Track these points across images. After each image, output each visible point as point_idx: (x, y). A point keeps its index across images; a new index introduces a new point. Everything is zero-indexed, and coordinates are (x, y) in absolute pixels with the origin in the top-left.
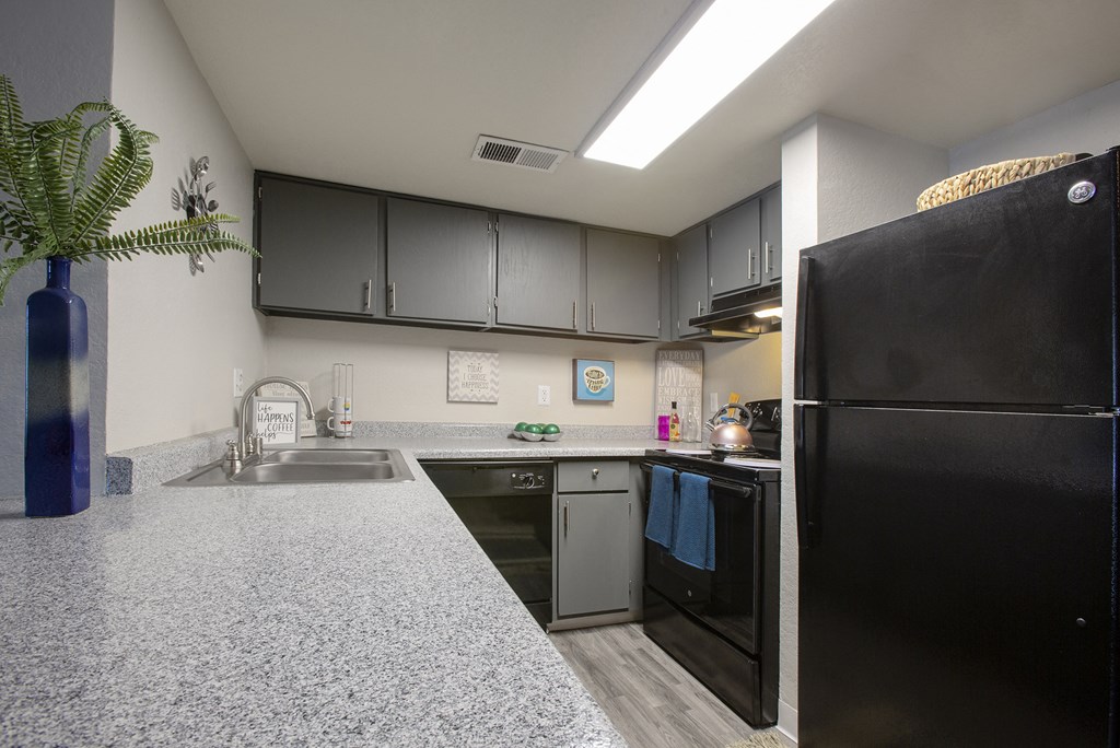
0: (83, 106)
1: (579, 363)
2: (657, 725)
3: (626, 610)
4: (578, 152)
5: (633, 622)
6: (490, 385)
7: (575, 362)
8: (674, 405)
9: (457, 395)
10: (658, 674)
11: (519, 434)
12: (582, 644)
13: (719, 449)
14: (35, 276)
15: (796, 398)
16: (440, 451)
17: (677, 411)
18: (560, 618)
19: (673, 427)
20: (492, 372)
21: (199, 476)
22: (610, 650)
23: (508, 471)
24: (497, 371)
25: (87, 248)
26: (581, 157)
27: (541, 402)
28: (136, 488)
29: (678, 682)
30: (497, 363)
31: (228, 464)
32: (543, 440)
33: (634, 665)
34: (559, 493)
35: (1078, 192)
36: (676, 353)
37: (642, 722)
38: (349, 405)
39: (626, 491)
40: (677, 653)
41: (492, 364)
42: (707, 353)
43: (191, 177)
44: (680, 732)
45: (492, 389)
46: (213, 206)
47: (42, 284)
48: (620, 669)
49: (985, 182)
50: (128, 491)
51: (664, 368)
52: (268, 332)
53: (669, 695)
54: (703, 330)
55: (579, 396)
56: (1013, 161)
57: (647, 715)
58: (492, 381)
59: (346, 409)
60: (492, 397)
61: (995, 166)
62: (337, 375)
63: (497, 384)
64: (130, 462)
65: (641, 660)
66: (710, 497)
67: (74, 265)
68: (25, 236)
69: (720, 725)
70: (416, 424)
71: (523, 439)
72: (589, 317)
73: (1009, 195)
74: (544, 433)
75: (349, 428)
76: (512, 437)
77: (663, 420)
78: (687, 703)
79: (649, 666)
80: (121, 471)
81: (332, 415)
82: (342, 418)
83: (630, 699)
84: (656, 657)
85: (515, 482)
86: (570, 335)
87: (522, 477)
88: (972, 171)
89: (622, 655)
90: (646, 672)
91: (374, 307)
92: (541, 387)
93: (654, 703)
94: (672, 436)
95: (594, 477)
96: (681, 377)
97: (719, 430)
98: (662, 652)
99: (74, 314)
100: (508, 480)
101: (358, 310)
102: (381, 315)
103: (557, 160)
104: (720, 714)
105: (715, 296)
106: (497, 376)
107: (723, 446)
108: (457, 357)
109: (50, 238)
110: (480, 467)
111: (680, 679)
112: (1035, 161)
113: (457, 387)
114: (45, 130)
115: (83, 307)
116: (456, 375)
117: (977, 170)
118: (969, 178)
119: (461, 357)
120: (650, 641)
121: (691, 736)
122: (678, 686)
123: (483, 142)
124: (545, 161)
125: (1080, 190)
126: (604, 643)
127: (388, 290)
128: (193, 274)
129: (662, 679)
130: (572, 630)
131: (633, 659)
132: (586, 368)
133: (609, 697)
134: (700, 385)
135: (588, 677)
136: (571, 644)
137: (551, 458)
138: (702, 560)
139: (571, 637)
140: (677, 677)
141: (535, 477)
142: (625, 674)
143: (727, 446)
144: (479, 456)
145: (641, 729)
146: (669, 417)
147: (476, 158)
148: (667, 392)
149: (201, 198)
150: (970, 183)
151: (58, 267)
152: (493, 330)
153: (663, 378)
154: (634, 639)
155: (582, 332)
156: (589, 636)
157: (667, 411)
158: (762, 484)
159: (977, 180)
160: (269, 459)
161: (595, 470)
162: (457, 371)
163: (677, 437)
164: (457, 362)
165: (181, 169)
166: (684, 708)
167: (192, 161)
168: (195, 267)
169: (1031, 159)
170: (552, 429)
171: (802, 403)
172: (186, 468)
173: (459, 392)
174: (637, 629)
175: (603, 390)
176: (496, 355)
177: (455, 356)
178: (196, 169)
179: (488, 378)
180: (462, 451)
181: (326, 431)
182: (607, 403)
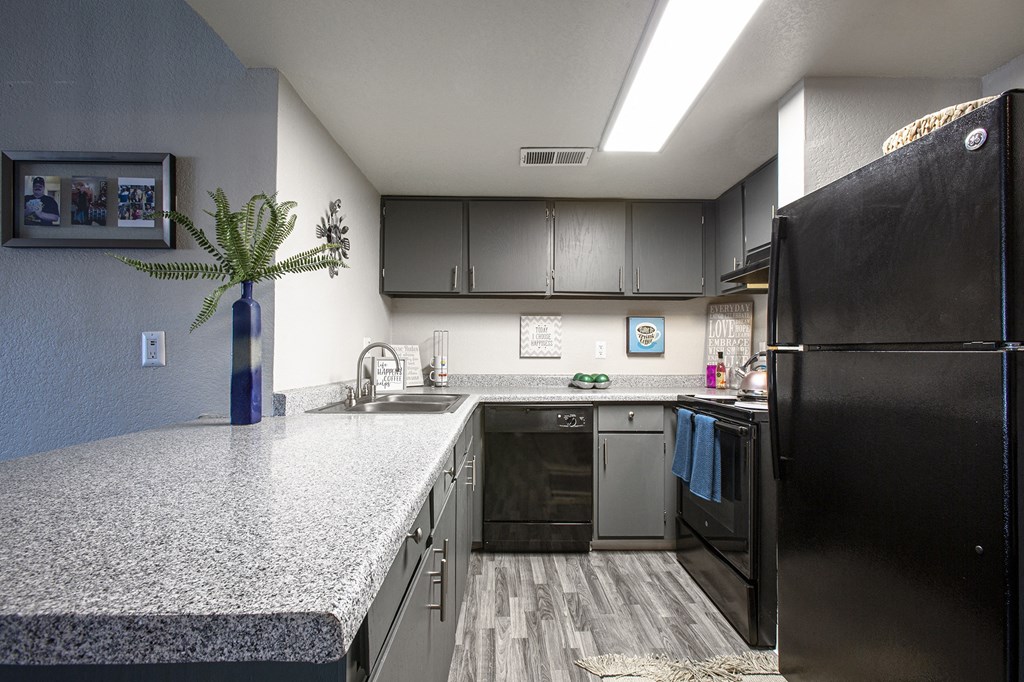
0: (254, 198)
1: (632, 321)
2: (660, 630)
3: (662, 538)
4: (599, 147)
5: (670, 551)
6: (554, 343)
7: (628, 320)
8: (721, 355)
9: (527, 352)
10: (676, 593)
11: (575, 384)
12: (618, 562)
13: (748, 394)
14: (236, 292)
15: (769, 345)
16: (501, 396)
17: (725, 360)
18: (600, 538)
19: (719, 375)
20: (556, 332)
21: (330, 408)
22: (641, 569)
23: (555, 412)
24: (559, 331)
25: (260, 274)
26: (602, 151)
27: (598, 355)
28: (288, 412)
29: (693, 602)
30: (560, 324)
31: (348, 402)
32: (594, 387)
33: (658, 583)
34: (599, 432)
35: (973, 140)
36: (727, 307)
37: (647, 625)
38: (445, 361)
39: (662, 432)
40: (702, 580)
41: (556, 325)
42: (756, 305)
43: (330, 213)
44: (678, 639)
45: (556, 346)
46: (345, 230)
47: (239, 297)
48: (643, 585)
49: (929, 129)
50: (284, 414)
51: (715, 321)
52: (393, 311)
53: (679, 610)
54: (740, 284)
55: (632, 350)
56: (954, 107)
57: (654, 622)
58: (556, 339)
59: (443, 365)
60: (556, 352)
61: (937, 114)
62: (437, 340)
63: (560, 342)
64: (285, 397)
65: (665, 580)
66: (715, 436)
67: (254, 284)
68: (231, 271)
69: (718, 640)
70: (495, 376)
71: (578, 387)
72: (635, 280)
73: (923, 146)
74: (595, 381)
75: (445, 379)
76: (571, 386)
77: (710, 369)
78: (695, 619)
79: (670, 586)
80: (280, 401)
81: (434, 369)
82: (439, 372)
83: (643, 609)
84: (681, 581)
85: (561, 421)
86: (618, 296)
87: (566, 418)
88: (917, 122)
89: (650, 575)
90: (667, 590)
91: (459, 286)
92: (598, 343)
93: (663, 614)
94: (718, 384)
95: (631, 419)
96: (731, 328)
97: (749, 376)
98: (688, 576)
99: (253, 312)
100: (555, 419)
101: (448, 290)
102: (465, 292)
103: (585, 156)
104: (723, 632)
105: (750, 251)
106: (560, 335)
107: (753, 392)
108: (527, 321)
109: (242, 273)
110: (532, 409)
111: (695, 600)
112: (977, 103)
113: (527, 345)
114: (234, 217)
115: (258, 307)
116: (527, 335)
117: (921, 120)
118: (915, 128)
119: (531, 321)
120: (680, 566)
121: (687, 643)
122: (691, 605)
123: (524, 153)
124: (578, 158)
125: (974, 137)
126: (638, 564)
127: (470, 272)
128: (332, 277)
129: (679, 597)
130: (613, 550)
131: (659, 579)
132: (637, 324)
133: (626, 604)
134: (749, 335)
135: (614, 587)
136: (608, 561)
137: (592, 402)
138: (709, 492)
139: (610, 556)
140: (693, 597)
141: (577, 418)
142: (647, 589)
143: (756, 392)
144: (532, 400)
145: (644, 630)
146: (715, 367)
147: (523, 164)
148: (717, 342)
149: (336, 226)
150: (916, 133)
151: (247, 285)
152: (552, 297)
153: (714, 330)
154: (666, 564)
155: (628, 294)
156: (627, 556)
157: (714, 361)
158: (758, 425)
159: (922, 128)
160: (379, 399)
161: (631, 413)
162: (527, 332)
163: (724, 385)
164: (527, 324)
165: (322, 210)
166: (690, 621)
167: (331, 203)
168: (333, 274)
169: (973, 102)
170: (603, 378)
171: (771, 348)
172: (323, 403)
173: (529, 350)
174: (672, 556)
175: (655, 343)
176: (559, 318)
177: (526, 320)
178: (333, 208)
179: (552, 337)
180: (519, 396)
181: (429, 382)
182: (659, 355)
